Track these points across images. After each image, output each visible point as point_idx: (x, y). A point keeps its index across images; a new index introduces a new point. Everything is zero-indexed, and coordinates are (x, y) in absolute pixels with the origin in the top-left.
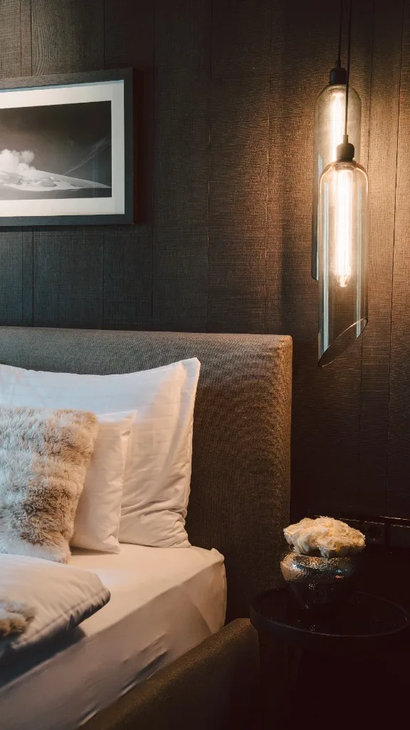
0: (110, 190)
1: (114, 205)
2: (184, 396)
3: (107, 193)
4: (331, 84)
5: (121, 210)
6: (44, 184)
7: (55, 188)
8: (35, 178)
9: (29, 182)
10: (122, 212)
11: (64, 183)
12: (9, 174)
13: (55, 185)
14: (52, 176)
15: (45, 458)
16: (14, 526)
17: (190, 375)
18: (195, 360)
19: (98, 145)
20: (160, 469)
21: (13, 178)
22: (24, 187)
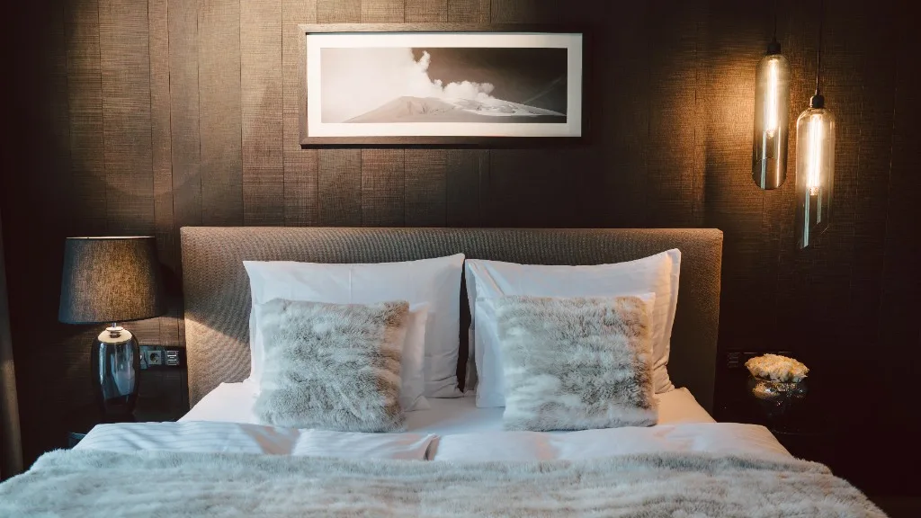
0: (566, 117)
1: (572, 126)
2: (673, 277)
3: (563, 120)
4: (771, 53)
5: (577, 132)
6: (502, 111)
7: (513, 114)
8: (494, 105)
9: (488, 108)
10: (579, 135)
11: (522, 110)
12: (469, 101)
13: (514, 112)
14: (511, 104)
15: (634, 339)
16: (630, 398)
17: (674, 261)
18: (676, 250)
19: (555, 81)
20: (662, 335)
21: (472, 104)
22: (483, 112)
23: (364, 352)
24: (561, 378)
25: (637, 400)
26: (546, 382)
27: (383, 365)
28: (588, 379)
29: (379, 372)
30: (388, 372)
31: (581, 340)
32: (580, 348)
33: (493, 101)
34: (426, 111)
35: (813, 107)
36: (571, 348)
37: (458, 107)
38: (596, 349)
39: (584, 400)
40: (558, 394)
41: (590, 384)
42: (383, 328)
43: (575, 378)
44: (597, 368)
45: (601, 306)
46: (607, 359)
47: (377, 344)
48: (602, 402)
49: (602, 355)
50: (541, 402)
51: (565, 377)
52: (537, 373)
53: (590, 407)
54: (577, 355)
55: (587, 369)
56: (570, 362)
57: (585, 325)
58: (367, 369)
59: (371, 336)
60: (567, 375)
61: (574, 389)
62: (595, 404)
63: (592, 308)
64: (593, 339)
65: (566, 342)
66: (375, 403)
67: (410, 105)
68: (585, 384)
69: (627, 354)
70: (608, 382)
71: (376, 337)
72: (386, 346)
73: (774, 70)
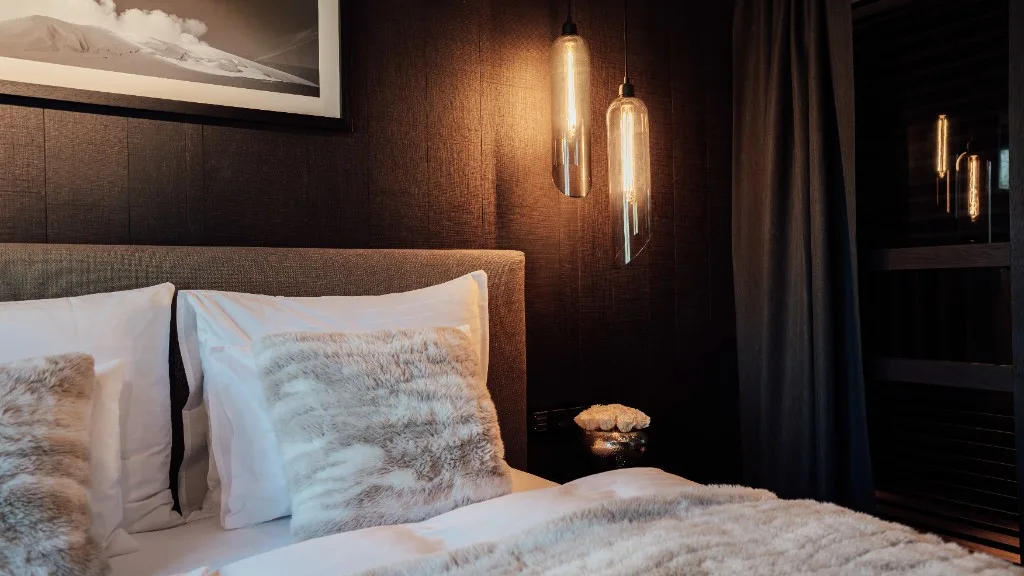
0: (318, 89)
1: (327, 103)
3: (314, 92)
4: (564, 33)
5: (336, 113)
6: (222, 67)
7: (239, 75)
8: (207, 57)
9: (198, 60)
10: (338, 115)
11: (253, 71)
12: (165, 43)
13: (240, 71)
14: (236, 59)
17: (481, 286)
18: (481, 272)
19: (302, 35)
21: (170, 50)
22: (188, 65)
23: (12, 448)
24: (384, 447)
25: (492, 464)
26: (363, 456)
27: (57, 470)
28: (422, 443)
29: (49, 483)
30: (66, 481)
31: (403, 386)
32: (404, 398)
33: (204, 50)
34: (84, 48)
35: (624, 95)
36: (392, 400)
37: (146, 50)
38: (426, 397)
39: (420, 476)
40: (384, 471)
41: (426, 450)
42: (50, 400)
43: (405, 444)
44: (431, 426)
45: (418, 340)
46: (444, 410)
47: (40, 431)
48: (446, 475)
49: (437, 406)
50: (358, 490)
51: (388, 443)
52: (346, 443)
53: (430, 485)
54: (401, 410)
55: (418, 429)
56: (393, 420)
57: (405, 366)
58: (24, 480)
59: (26, 417)
60: (391, 441)
61: (403, 461)
62: (436, 480)
63: (407, 343)
64: (420, 384)
65: (381, 392)
66: (46, 545)
67: (53, 34)
68: (419, 450)
69: (468, 401)
70: (451, 444)
71: (37, 417)
72: (60, 433)
73: (571, 55)
